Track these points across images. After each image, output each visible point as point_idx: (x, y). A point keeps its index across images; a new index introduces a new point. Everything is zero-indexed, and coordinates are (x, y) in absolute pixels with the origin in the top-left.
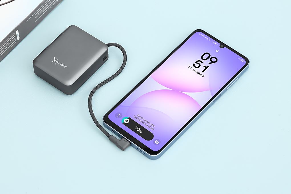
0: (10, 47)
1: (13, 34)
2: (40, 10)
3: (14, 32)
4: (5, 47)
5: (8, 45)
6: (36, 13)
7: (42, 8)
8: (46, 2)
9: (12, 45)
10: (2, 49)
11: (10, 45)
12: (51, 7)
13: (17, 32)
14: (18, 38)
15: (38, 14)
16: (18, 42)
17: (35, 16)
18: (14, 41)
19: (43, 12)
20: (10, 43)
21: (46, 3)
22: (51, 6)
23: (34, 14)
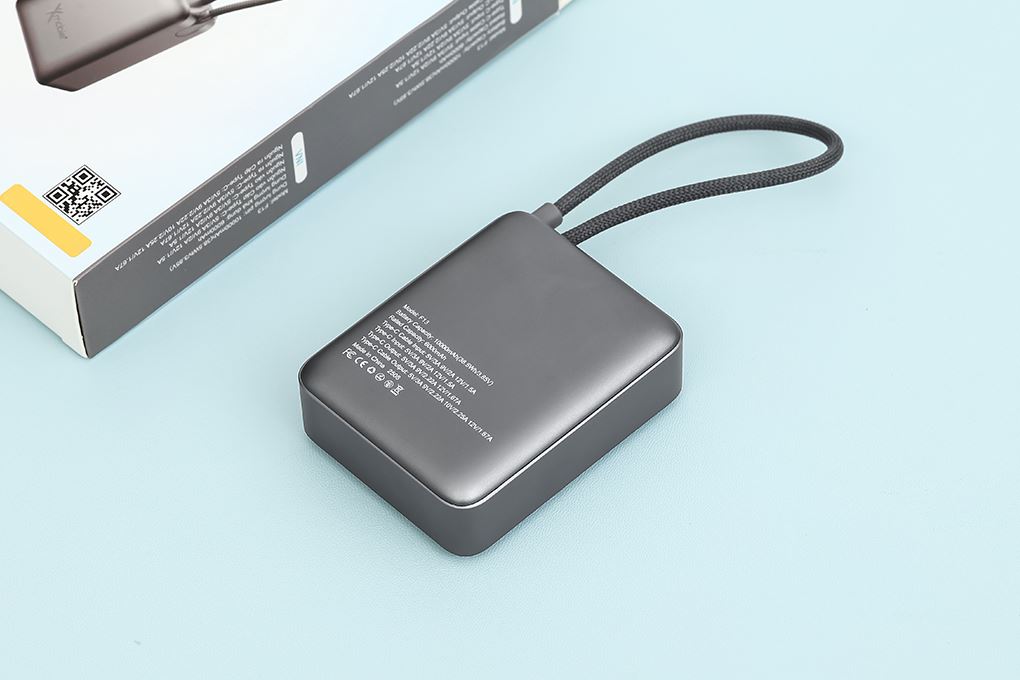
0: (256, 209)
1: (277, 149)
2: (424, 53)
3: (282, 137)
4: (227, 208)
5: (247, 200)
6: (398, 64)
7: (436, 45)
8: (458, 16)
9: (263, 205)
10: (215, 215)
11: (255, 203)
12: (477, 42)
13: (298, 142)
14: (301, 173)
15: (409, 69)
16: (298, 194)
17: (393, 76)
18: (276, 187)
19: (436, 65)
20: (257, 192)
21: (455, 23)
22: (482, 42)
23: (392, 66)
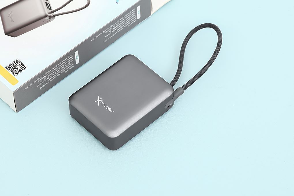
0: (65, 71)
1: (71, 55)
2: (113, 28)
3: (72, 52)
4: (56, 71)
5: (62, 69)
6: (105, 32)
7: (116, 26)
8: (122, 18)
9: (67, 70)
10: (53, 74)
11: (65, 69)
12: (128, 24)
13: (77, 53)
14: (77, 61)
15: (108, 33)
16: (77, 67)
17: (104, 35)
18: (70, 65)
19: (116, 31)
20: (65, 67)
21: (121, 20)
22: (129, 24)
23: (103, 32)
